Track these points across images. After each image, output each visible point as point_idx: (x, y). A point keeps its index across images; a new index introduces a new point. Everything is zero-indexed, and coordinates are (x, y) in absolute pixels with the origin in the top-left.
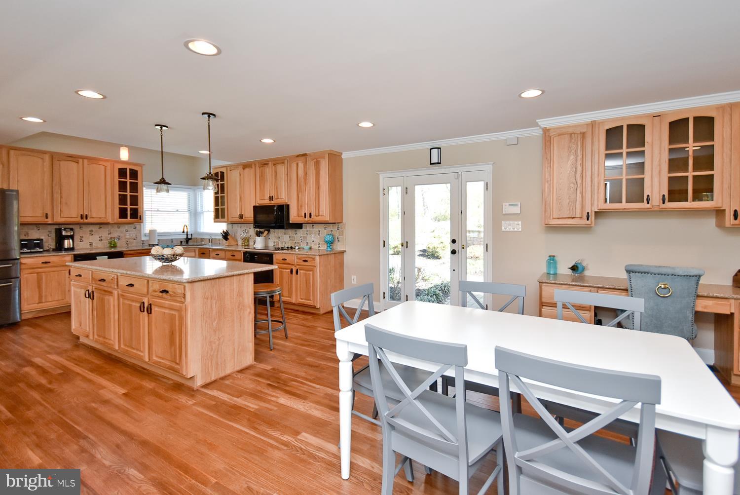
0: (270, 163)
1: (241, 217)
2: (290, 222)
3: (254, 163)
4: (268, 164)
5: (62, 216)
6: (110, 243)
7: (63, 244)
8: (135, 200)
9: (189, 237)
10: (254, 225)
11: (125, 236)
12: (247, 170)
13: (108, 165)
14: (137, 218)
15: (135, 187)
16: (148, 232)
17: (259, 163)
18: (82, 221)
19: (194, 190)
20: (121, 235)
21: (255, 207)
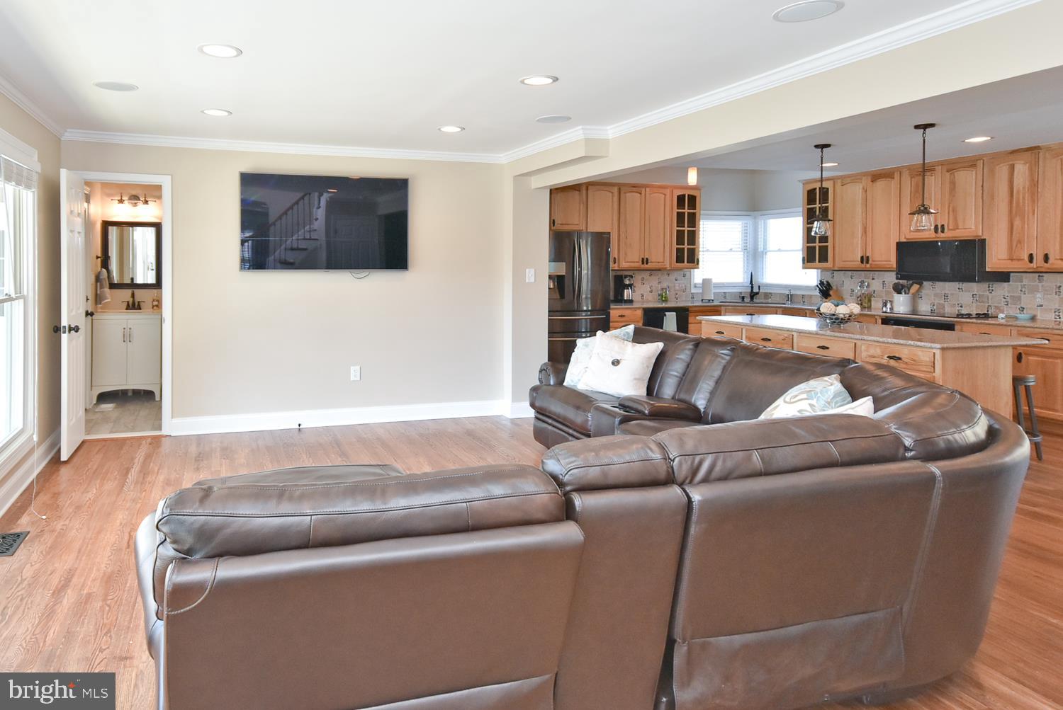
0: (939, 168)
1: (865, 259)
2: (987, 270)
3: (900, 170)
4: (934, 170)
5: (627, 260)
6: (661, 295)
7: (622, 295)
8: (693, 238)
9: (756, 290)
10: (897, 274)
11: (674, 286)
12: (880, 184)
13: (668, 192)
14: (694, 262)
15: (693, 220)
16: (701, 282)
17: (909, 169)
18: (643, 266)
19: (755, 218)
20: (670, 285)
21: (899, 245)
